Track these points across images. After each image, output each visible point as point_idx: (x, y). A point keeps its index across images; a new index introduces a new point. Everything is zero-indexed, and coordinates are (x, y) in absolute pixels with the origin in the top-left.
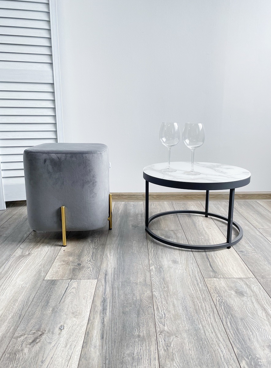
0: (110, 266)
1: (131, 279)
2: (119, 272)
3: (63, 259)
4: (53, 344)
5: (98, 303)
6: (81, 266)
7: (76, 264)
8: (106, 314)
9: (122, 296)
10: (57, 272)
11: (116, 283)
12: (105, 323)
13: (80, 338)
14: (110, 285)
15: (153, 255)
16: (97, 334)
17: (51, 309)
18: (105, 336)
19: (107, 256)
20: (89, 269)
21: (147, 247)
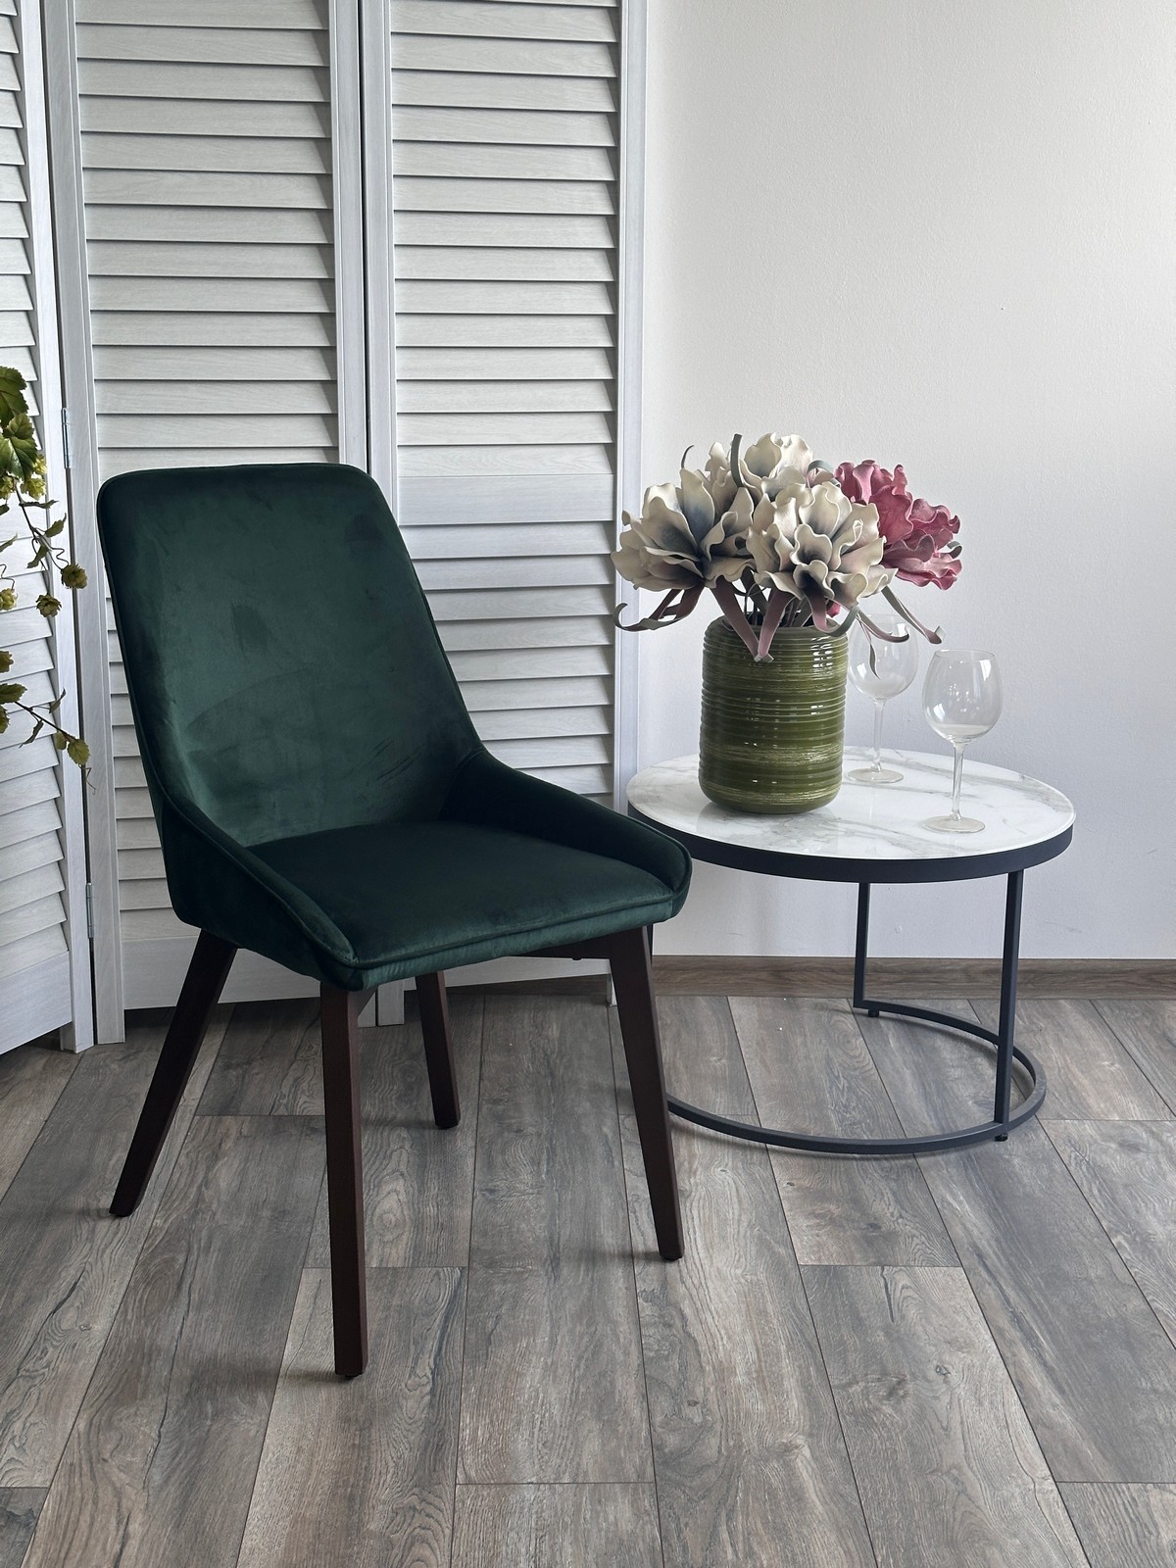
0: (975, 1232)
1: (1067, 1268)
2: (1018, 1249)
3: (810, 1209)
4: (946, 1399)
5: (1004, 1321)
6: (883, 1229)
7: (862, 1225)
8: (1040, 1346)
9: (1063, 1309)
10: (819, 1245)
11: (1026, 1279)
12: (1051, 1363)
13: (1005, 1390)
14: (1012, 1283)
15: (1105, 1203)
16: (1043, 1382)
17: (881, 1333)
18: (1066, 1388)
19: (949, 1204)
20: (915, 1239)
21: (1070, 1178)
